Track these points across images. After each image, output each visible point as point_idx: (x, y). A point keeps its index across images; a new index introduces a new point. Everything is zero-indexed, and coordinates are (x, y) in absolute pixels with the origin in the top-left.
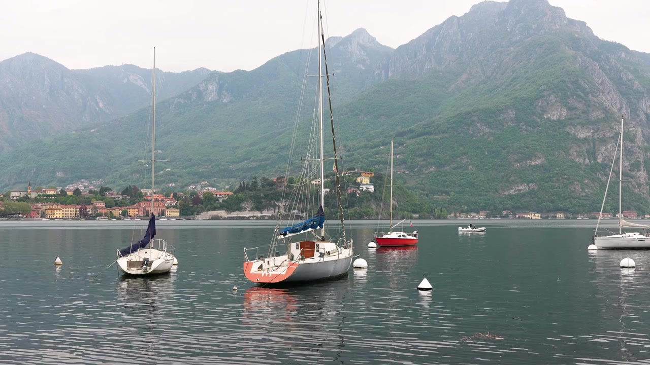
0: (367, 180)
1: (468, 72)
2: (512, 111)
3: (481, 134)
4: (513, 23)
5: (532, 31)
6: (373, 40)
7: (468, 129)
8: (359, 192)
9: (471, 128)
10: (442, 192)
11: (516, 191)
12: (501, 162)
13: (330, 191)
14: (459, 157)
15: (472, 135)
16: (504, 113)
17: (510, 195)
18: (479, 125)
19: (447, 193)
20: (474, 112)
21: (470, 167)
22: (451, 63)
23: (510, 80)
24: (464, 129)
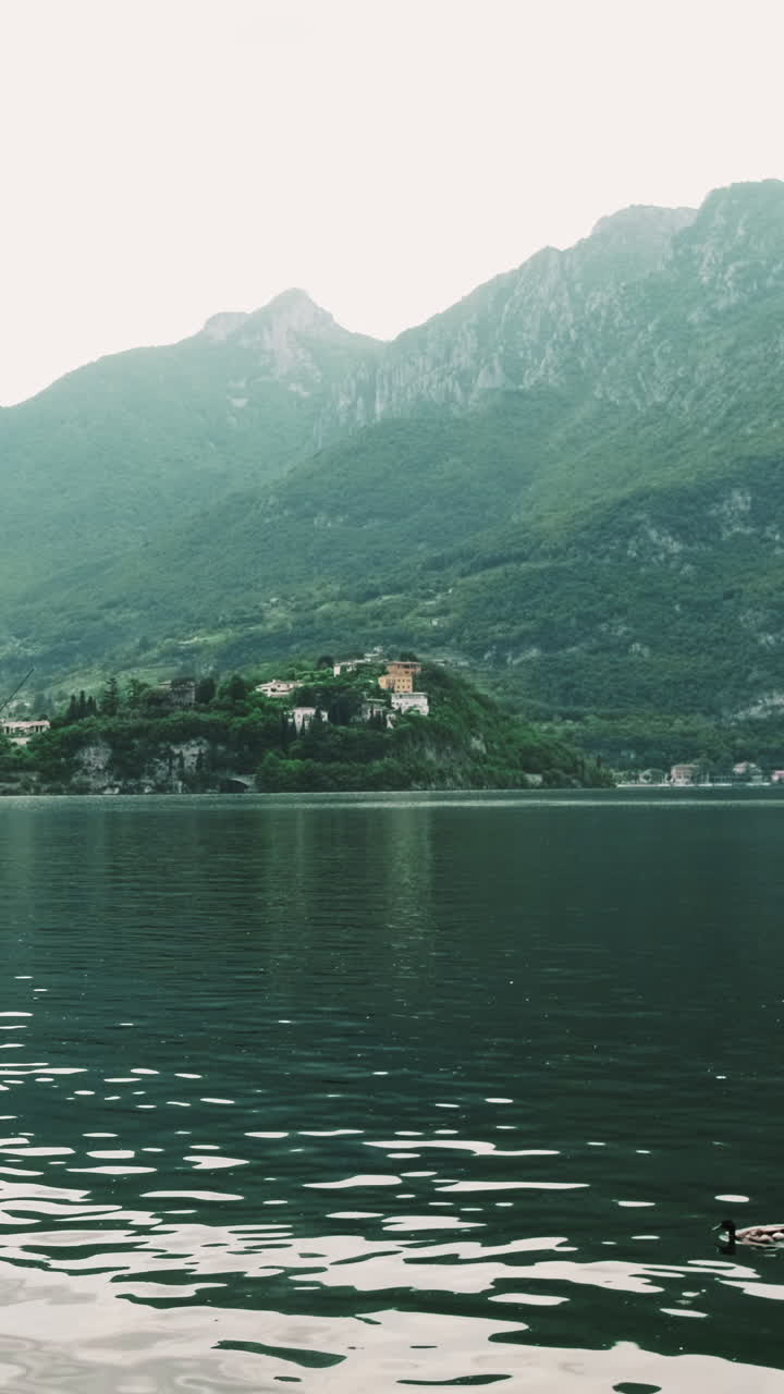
0: (406, 684)
1: (598, 394)
2: (742, 494)
3: (662, 557)
4: (716, 260)
5: (770, 282)
6: (325, 318)
7: (625, 546)
8: (393, 716)
9: (632, 542)
10: (565, 716)
11: (765, 709)
12: (721, 631)
13: (318, 715)
14: (603, 620)
15: (634, 560)
16: (720, 501)
17: (751, 721)
18: (653, 534)
19: (577, 717)
20: (641, 500)
21: (636, 647)
22: (551, 372)
23: (723, 412)
24: (614, 544)
